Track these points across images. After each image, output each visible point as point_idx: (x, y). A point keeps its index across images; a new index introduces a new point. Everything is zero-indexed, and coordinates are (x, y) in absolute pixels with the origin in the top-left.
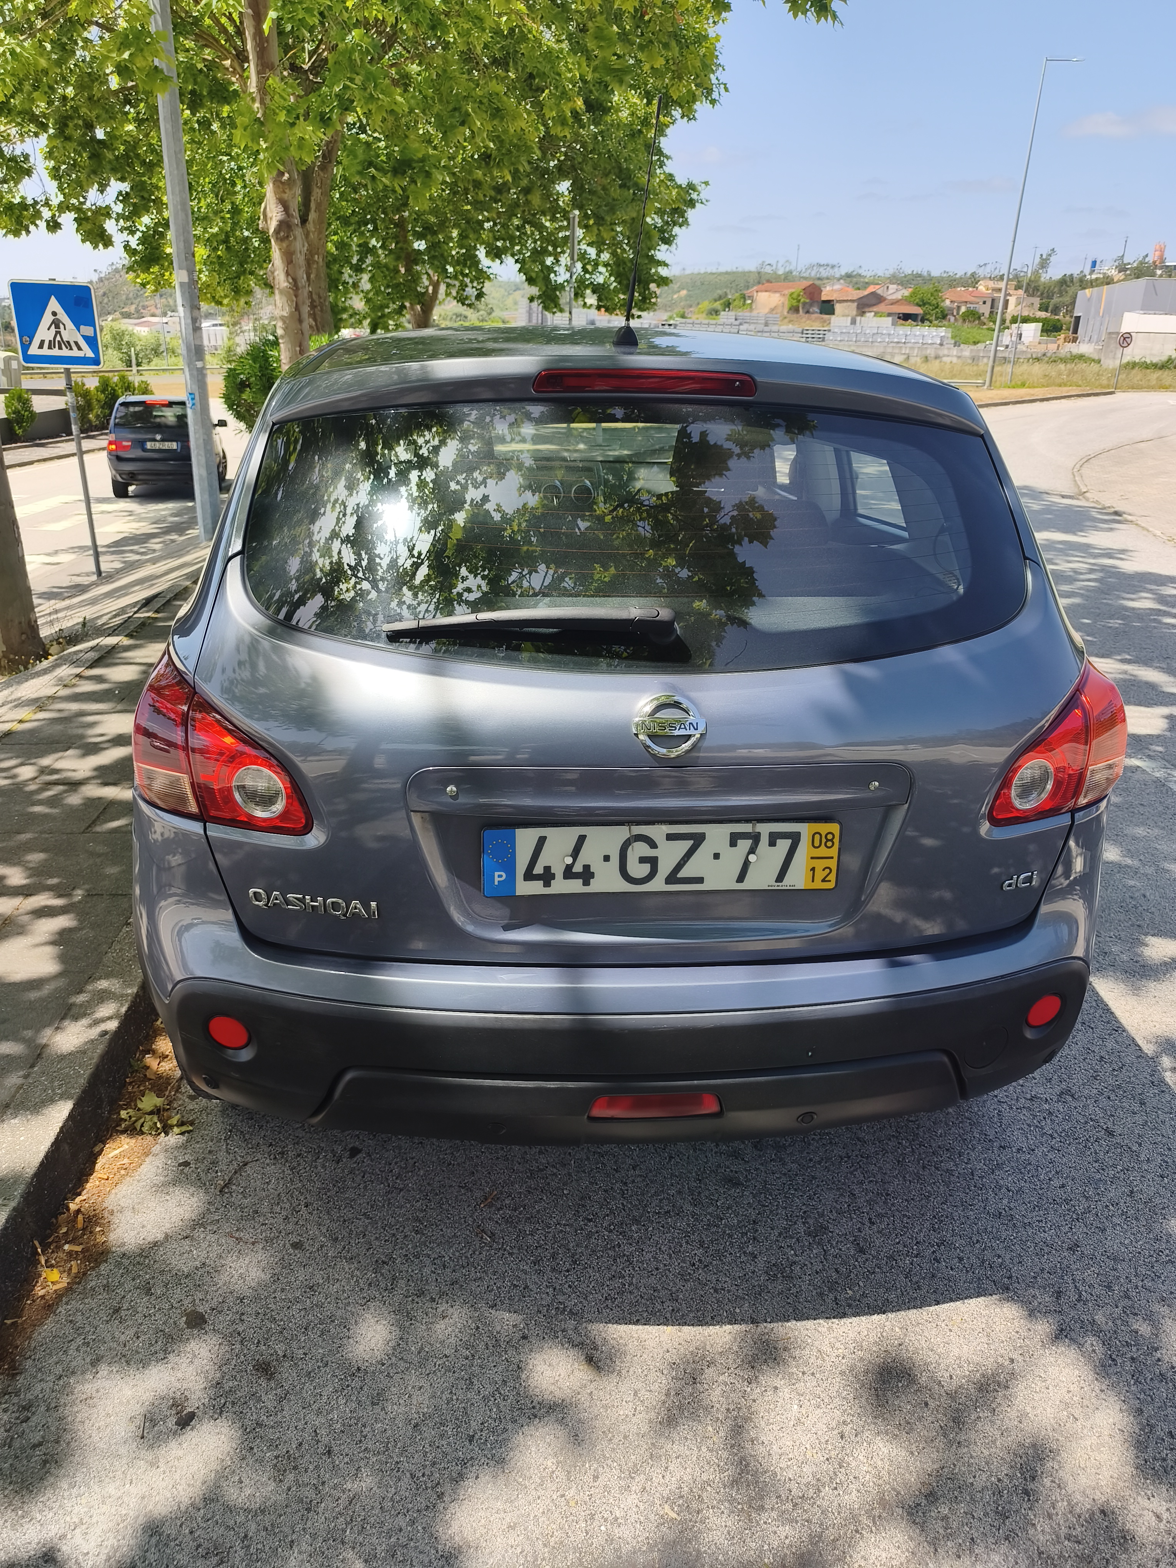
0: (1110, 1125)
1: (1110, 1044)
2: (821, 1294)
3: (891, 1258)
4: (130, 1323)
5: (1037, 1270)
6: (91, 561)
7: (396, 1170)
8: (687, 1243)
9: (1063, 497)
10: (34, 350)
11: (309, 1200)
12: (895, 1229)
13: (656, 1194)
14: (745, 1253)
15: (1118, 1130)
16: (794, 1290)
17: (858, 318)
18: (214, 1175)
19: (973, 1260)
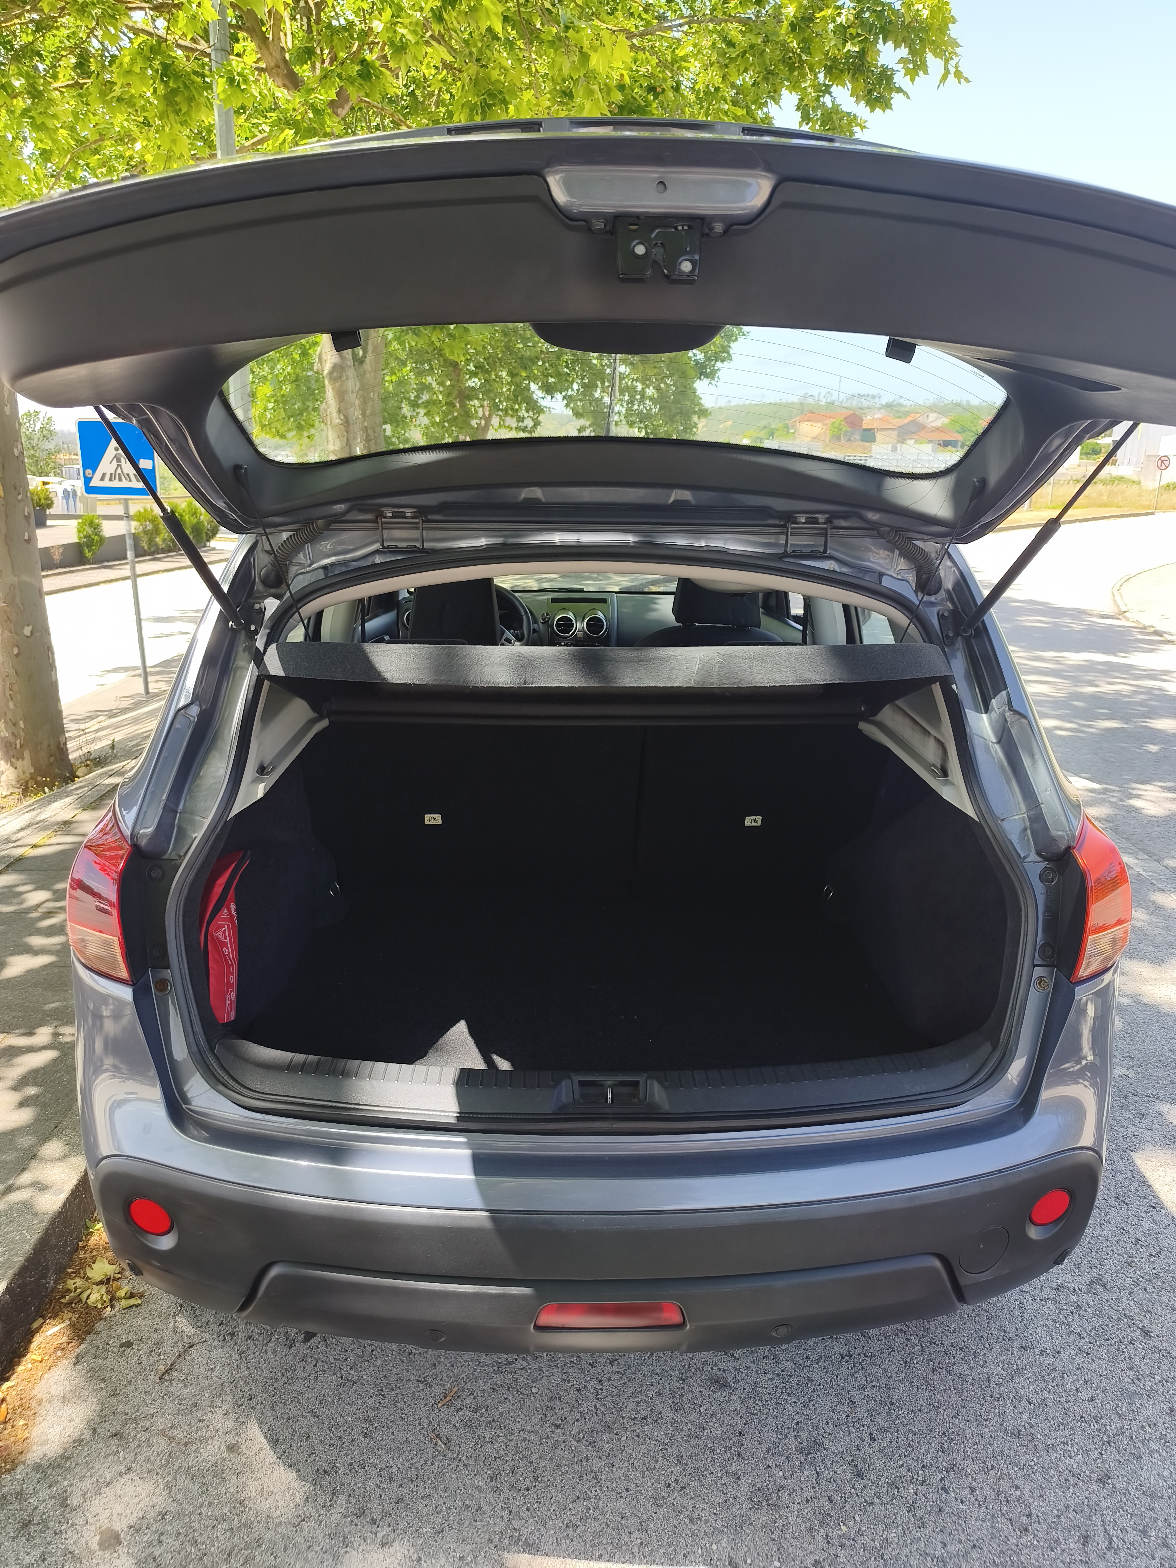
0: (1146, 1323)
1: (1147, 1224)
2: (811, 1529)
3: (893, 1485)
4: (38, 1541)
5: (1060, 1507)
6: (141, 681)
7: (352, 1359)
8: (664, 1457)
9: (1103, 617)
10: (95, 482)
11: (254, 1392)
12: (899, 1448)
13: (633, 1395)
14: (727, 1472)
15: (1156, 1330)
16: (780, 1523)
17: (899, 446)
18: (156, 1358)
19: (988, 1491)
